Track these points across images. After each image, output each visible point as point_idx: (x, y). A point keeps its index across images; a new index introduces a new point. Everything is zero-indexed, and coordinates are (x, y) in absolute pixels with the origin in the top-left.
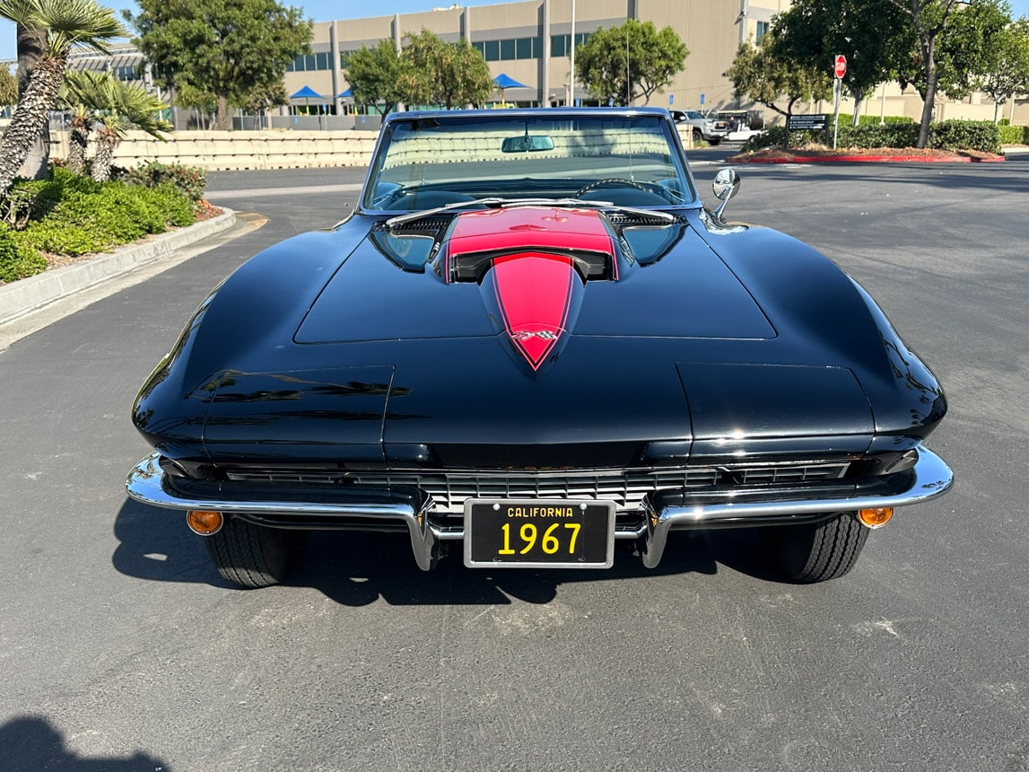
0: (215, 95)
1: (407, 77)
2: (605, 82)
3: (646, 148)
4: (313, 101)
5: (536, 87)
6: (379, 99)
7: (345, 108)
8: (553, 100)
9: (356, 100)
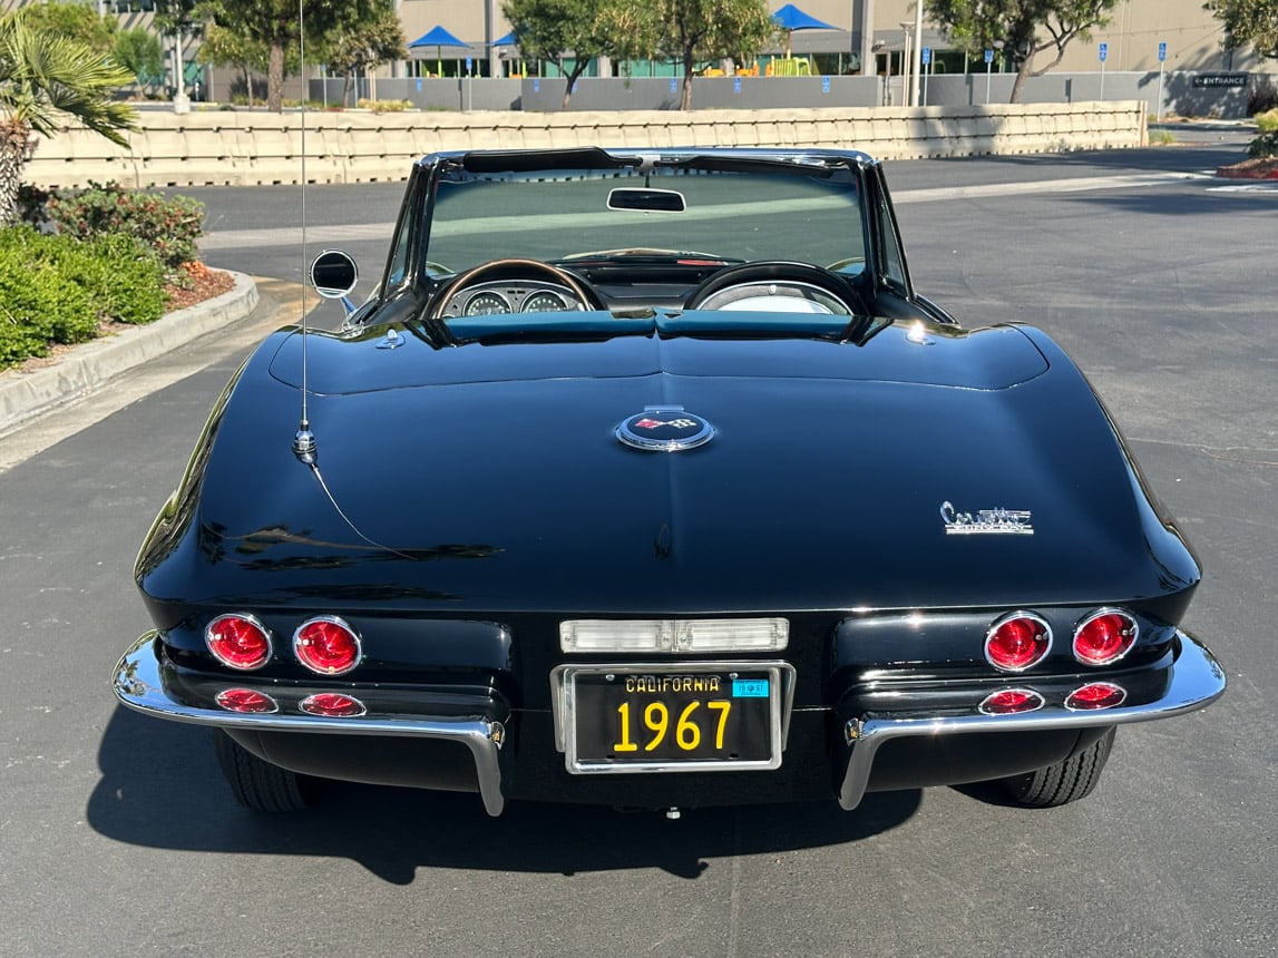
0: (264, 47)
1: (614, 13)
2: (982, 22)
3: (1062, 141)
4: (449, 53)
5: (849, 29)
6: (564, 51)
7: (506, 65)
8: (879, 52)
9: (523, 52)
